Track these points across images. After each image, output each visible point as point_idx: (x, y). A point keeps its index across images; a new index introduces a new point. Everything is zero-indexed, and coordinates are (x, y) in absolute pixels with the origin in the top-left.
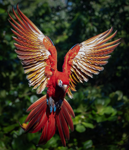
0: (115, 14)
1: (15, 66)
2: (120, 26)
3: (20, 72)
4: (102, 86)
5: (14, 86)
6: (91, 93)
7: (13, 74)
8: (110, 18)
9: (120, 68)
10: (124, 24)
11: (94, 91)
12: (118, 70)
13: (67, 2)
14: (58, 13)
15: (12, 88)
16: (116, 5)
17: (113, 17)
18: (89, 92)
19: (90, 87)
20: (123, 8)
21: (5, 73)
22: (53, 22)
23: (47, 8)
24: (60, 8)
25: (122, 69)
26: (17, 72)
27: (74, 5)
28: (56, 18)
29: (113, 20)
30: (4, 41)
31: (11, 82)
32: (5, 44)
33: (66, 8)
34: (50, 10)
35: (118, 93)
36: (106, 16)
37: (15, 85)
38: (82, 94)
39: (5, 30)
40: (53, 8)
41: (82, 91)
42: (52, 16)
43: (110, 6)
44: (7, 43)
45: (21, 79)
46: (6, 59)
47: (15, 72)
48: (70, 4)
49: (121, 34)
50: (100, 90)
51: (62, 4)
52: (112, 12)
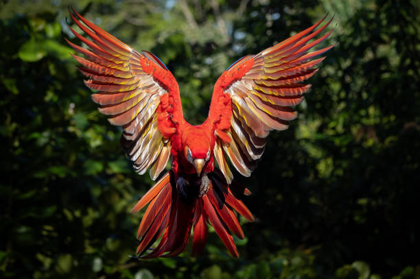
0: (354, 64)
1: (96, 192)
2: (365, 95)
3: (110, 208)
4: (318, 247)
5: (93, 245)
6: (290, 265)
7: (92, 215)
8: (340, 74)
9: (363, 201)
10: (375, 90)
11: (297, 261)
12: (360, 207)
13: (231, 32)
14: (209, 60)
15: (90, 250)
16: (357, 43)
17: (348, 71)
18: (285, 263)
19: (286, 251)
20: (374, 50)
21: (72, 212)
22: (196, 83)
23: (182, 46)
24: (213, 47)
25: (369, 205)
26: (102, 208)
27: (250, 38)
28: (205, 72)
29: (348, 79)
30: (71, 129)
31: (86, 234)
32: (73, 136)
33: (229, 46)
34: (189, 51)
35: (357, 265)
36: (330, 70)
37: (96, 241)
38: (267, 269)
39: (72, 101)
40: (196, 46)
41: (268, 260)
42: (195, 67)
43: (342, 44)
44: (79, 133)
45: (113, 226)
46: (74, 174)
47: (96, 208)
48: (240, 35)
49: (367, 116)
50: (312, 258)
51: (220, 37)
52: (345, 59)
